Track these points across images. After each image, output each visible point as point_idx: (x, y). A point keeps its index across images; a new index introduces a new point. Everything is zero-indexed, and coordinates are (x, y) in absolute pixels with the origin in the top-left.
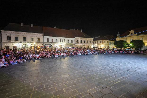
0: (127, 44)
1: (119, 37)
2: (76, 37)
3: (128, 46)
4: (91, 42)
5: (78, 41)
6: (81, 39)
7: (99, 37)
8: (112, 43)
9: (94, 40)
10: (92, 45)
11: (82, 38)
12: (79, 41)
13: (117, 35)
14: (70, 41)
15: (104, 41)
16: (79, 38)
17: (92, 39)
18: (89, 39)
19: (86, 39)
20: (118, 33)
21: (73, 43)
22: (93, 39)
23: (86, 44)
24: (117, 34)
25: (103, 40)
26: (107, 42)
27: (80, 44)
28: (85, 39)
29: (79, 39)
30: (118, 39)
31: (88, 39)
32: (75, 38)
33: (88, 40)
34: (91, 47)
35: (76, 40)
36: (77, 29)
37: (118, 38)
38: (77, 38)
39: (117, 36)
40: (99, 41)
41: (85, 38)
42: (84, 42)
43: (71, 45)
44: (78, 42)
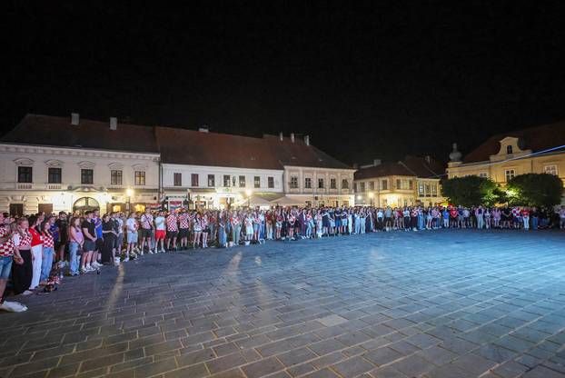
0: (496, 192)
1: (459, 163)
2: (286, 167)
3: (502, 197)
4: (345, 184)
5: (294, 183)
6: (308, 172)
7: (377, 163)
8: (428, 188)
9: (357, 177)
10: (353, 197)
11: (313, 169)
12: (301, 183)
13: (451, 157)
14: (264, 183)
15: (398, 182)
16: (300, 168)
17: (349, 174)
18: (339, 175)
19: (327, 174)
20: (455, 146)
21: (278, 188)
22: (355, 174)
23: (326, 193)
24: (451, 150)
25: (396, 178)
26: (411, 183)
27: (304, 193)
28: (324, 173)
29: (301, 173)
30: (455, 171)
31: (336, 173)
32: (283, 169)
33: (333, 176)
34: (346, 203)
35: (288, 180)
36: (290, 136)
37: (456, 169)
38: (290, 171)
39: (450, 160)
40: (378, 182)
41: (322, 169)
42: (321, 185)
43: (269, 198)
44: (296, 187)
